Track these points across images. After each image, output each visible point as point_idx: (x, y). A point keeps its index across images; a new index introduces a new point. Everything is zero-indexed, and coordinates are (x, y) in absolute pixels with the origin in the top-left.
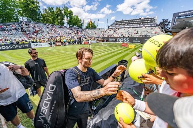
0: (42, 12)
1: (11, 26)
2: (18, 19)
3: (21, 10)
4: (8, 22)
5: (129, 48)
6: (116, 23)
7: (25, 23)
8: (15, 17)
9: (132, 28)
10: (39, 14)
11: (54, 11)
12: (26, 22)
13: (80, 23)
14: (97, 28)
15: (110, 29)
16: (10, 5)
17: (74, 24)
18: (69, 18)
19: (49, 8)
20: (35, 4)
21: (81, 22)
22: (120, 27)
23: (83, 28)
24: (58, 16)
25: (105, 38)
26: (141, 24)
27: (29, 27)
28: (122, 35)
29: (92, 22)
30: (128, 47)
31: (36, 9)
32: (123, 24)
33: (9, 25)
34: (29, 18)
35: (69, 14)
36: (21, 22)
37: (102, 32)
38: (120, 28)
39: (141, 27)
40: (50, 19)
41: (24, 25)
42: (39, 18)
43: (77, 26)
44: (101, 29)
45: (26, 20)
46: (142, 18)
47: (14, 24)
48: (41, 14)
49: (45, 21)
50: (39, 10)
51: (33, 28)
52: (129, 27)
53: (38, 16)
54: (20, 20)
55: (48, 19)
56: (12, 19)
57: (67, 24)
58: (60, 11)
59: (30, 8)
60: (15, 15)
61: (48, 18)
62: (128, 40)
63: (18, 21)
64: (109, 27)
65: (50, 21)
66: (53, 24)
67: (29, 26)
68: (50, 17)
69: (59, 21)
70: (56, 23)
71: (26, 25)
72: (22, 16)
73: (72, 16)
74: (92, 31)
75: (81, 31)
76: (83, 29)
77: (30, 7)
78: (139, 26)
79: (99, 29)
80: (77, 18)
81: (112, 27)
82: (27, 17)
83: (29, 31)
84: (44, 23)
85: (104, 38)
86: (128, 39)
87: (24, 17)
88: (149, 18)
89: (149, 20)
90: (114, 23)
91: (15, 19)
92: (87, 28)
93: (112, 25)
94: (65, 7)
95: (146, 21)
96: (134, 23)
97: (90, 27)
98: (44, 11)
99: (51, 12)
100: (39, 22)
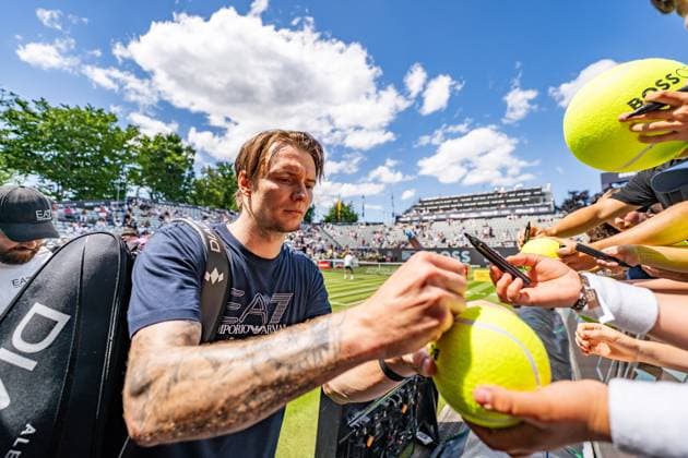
0: (199, 176)
1: (97, 209)
2: (123, 193)
3: (140, 167)
4: (91, 200)
5: (476, 279)
6: (421, 205)
7: (140, 203)
8: (118, 188)
9: (476, 218)
10: (189, 180)
12: (144, 200)
14: (361, 220)
15: (403, 222)
16: (113, 156)
19: (220, 164)
20: (184, 154)
22: (434, 217)
23: (316, 220)
25: (386, 250)
26: (503, 206)
27: (150, 215)
28: (444, 241)
29: (343, 205)
30: (472, 279)
31: (184, 167)
32: (444, 209)
33: (91, 208)
34: (156, 188)
36: (130, 200)
37: (375, 233)
38: (436, 220)
39: (505, 216)
40: (219, 193)
41: (136, 210)
42: (186, 190)
44: (375, 224)
45: (147, 197)
46: (502, 190)
47: (108, 204)
48: (193, 180)
49: (201, 198)
50: (191, 168)
51: (162, 218)
52: (463, 216)
53: (186, 184)
54: (129, 194)
55: (213, 194)
56: (107, 193)
59: (168, 164)
60: (119, 181)
61: (211, 191)
62: (469, 255)
63: (122, 198)
64: (398, 218)
65: (217, 199)
66: (223, 207)
67: (152, 211)
68: (218, 189)
71: (142, 208)
72: (137, 184)
74: (346, 229)
75: (309, 231)
76: (315, 225)
77: (168, 160)
78: (496, 213)
79: (367, 224)
81: (408, 219)
82: (152, 186)
83: (147, 225)
84: (196, 205)
85: (383, 251)
86: (467, 252)
87: (141, 185)
88: (524, 191)
89: (524, 196)
90: (415, 206)
91: (115, 192)
92: (328, 220)
93: (408, 211)
95: (516, 197)
96: (477, 206)
97: (337, 217)
98: (203, 173)
99: (224, 175)
100: (182, 202)
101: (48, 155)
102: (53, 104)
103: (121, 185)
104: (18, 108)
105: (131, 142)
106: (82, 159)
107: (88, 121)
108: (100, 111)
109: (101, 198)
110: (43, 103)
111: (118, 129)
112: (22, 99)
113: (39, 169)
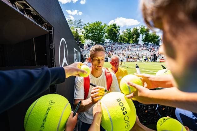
2: (104, 41)
3: (107, 34)
8: (103, 40)
10: (118, 36)
11: (130, 32)
13: (157, 39)
16: (101, 33)
17: (150, 41)
18: (144, 35)
19: (127, 29)
20: (117, 28)
21: (159, 38)
23: (161, 44)
24: (134, 35)
31: (117, 32)
34: (111, 39)
35: (145, 31)
42: (118, 39)
43: (153, 43)
45: (109, 42)
49: (122, 40)
50: (119, 32)
53: (118, 37)
54: (105, 41)
55: (125, 39)
57: (142, 41)
58: (137, 30)
63: (104, 43)
66: (128, 42)
68: (126, 37)
69: (134, 39)
70: (131, 42)
73: (148, 33)
80: (154, 34)
91: (102, 41)
94: (142, 26)
98: (122, 33)
99: (128, 32)
100: (117, 42)
101: (90, 35)
102: (90, 23)
103: (104, 39)
104: (85, 26)
105: (105, 28)
106: (96, 34)
107: (96, 25)
108: (98, 22)
109: (100, 43)
110: (89, 23)
111: (102, 25)
112: (85, 24)
113: (89, 38)
